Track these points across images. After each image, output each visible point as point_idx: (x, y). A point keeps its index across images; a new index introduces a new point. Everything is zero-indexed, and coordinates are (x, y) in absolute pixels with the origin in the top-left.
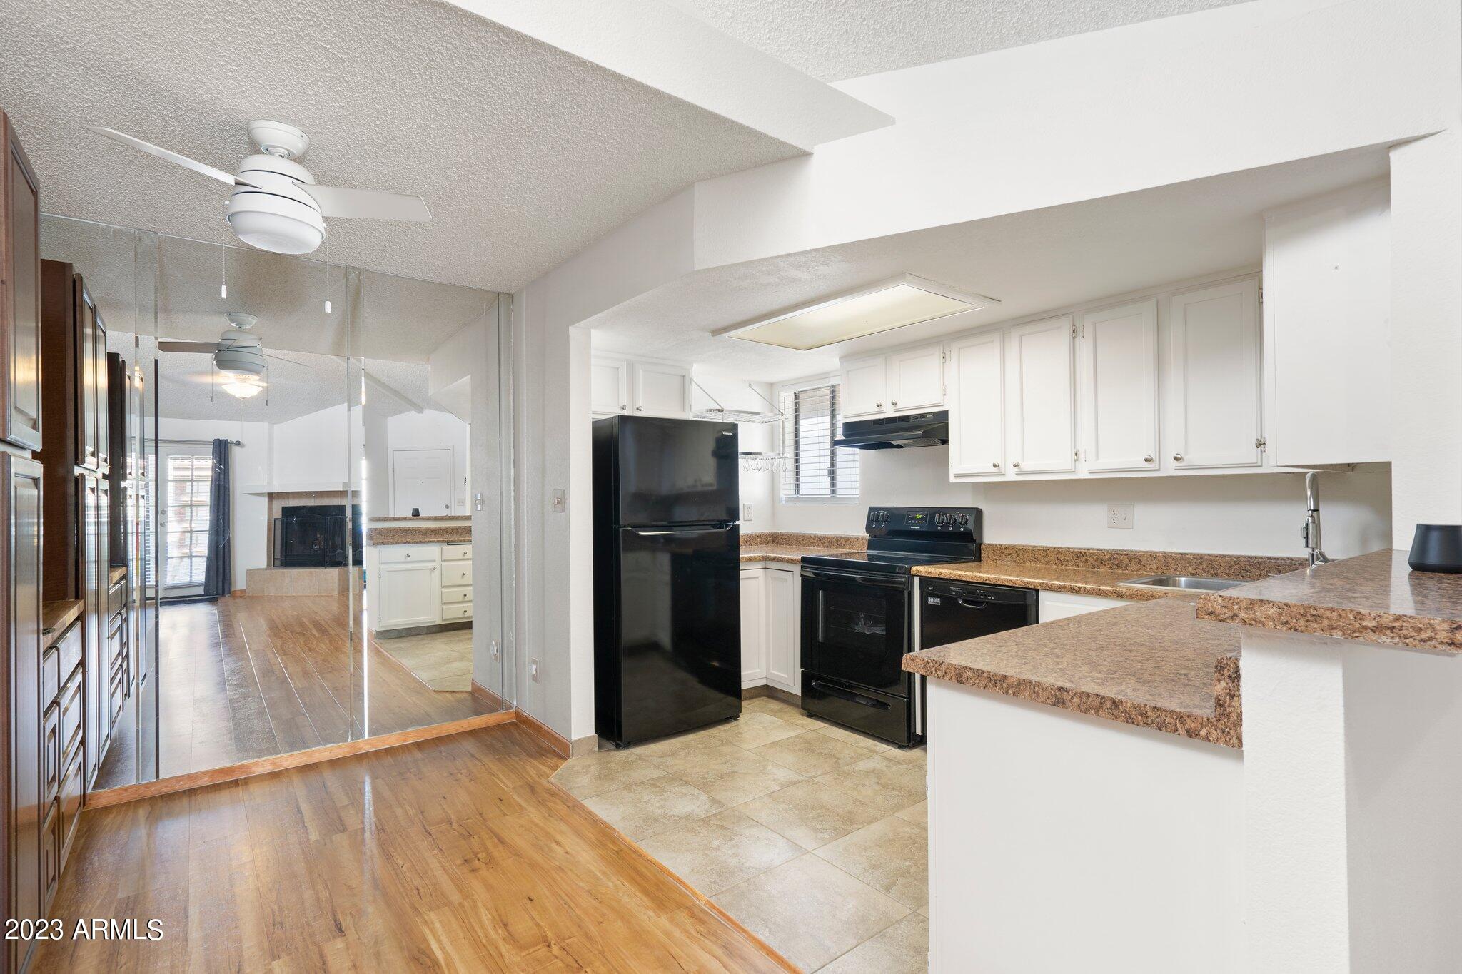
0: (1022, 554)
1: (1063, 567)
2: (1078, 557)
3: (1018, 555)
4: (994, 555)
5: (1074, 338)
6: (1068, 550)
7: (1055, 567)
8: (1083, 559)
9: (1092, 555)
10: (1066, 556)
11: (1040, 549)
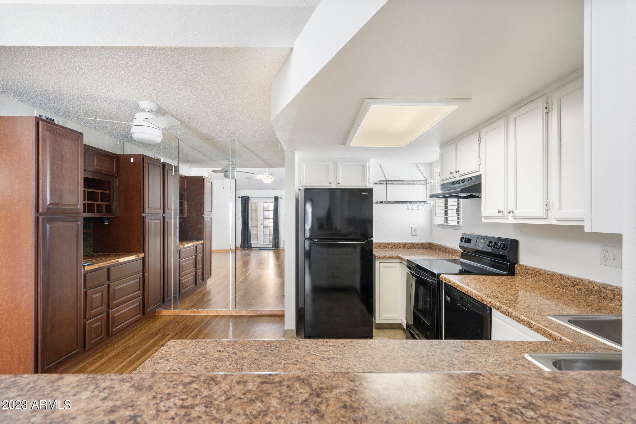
0: (538, 275)
1: (564, 290)
2: (575, 285)
3: (536, 276)
4: (522, 272)
5: (547, 113)
6: (568, 277)
7: (558, 289)
8: (578, 287)
9: (584, 285)
10: (565, 282)
11: (549, 273)
